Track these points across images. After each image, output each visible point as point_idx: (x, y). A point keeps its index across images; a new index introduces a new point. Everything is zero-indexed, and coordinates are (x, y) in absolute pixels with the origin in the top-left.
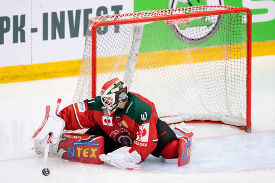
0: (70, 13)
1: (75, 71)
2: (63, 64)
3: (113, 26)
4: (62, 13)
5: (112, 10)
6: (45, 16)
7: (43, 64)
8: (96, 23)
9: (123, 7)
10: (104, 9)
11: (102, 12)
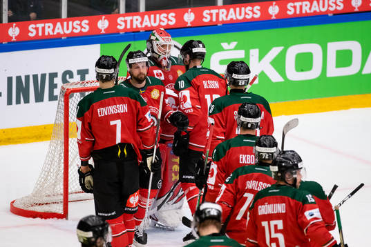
0: (35, 77)
1: (40, 137)
2: (27, 129)
3: (78, 94)
4: (27, 77)
5: (78, 74)
6: (10, 79)
7: (8, 129)
8: (68, 89)
9: (90, 71)
10: (70, 73)
11: (68, 76)
